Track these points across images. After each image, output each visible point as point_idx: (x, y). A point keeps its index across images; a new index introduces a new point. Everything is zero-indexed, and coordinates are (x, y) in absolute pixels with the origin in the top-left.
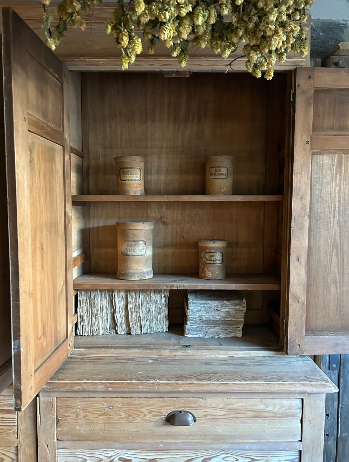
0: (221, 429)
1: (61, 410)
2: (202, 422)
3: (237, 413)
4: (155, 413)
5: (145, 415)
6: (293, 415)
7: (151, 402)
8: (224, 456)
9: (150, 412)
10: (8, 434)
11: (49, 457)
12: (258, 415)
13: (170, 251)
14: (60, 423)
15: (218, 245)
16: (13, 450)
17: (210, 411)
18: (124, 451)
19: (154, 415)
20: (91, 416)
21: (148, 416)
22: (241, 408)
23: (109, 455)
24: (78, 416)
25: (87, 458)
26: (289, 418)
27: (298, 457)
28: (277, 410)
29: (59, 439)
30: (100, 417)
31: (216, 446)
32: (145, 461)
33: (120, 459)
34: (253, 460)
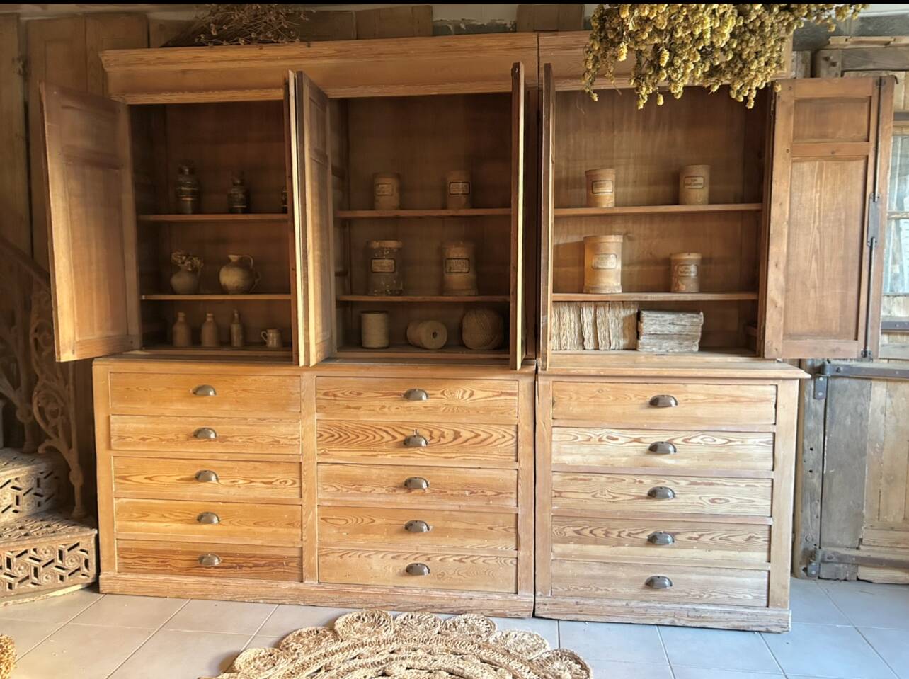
0: (700, 412)
1: (557, 393)
2: (683, 405)
3: (716, 398)
4: (640, 397)
5: (631, 399)
6: (768, 401)
7: (636, 387)
8: (702, 437)
9: (635, 396)
10: (509, 414)
11: (546, 434)
12: (735, 400)
13: (637, 268)
14: (555, 404)
15: (694, 257)
16: (514, 428)
17: (690, 396)
18: (612, 430)
19: (639, 399)
20: (582, 399)
21: (634, 399)
22: (719, 394)
23: (598, 434)
24: (571, 398)
25: (578, 436)
26: (764, 403)
27: (772, 439)
29: (555, 417)
30: (592, 399)
31: (695, 428)
32: (630, 440)
33: (608, 438)
34: (730, 441)
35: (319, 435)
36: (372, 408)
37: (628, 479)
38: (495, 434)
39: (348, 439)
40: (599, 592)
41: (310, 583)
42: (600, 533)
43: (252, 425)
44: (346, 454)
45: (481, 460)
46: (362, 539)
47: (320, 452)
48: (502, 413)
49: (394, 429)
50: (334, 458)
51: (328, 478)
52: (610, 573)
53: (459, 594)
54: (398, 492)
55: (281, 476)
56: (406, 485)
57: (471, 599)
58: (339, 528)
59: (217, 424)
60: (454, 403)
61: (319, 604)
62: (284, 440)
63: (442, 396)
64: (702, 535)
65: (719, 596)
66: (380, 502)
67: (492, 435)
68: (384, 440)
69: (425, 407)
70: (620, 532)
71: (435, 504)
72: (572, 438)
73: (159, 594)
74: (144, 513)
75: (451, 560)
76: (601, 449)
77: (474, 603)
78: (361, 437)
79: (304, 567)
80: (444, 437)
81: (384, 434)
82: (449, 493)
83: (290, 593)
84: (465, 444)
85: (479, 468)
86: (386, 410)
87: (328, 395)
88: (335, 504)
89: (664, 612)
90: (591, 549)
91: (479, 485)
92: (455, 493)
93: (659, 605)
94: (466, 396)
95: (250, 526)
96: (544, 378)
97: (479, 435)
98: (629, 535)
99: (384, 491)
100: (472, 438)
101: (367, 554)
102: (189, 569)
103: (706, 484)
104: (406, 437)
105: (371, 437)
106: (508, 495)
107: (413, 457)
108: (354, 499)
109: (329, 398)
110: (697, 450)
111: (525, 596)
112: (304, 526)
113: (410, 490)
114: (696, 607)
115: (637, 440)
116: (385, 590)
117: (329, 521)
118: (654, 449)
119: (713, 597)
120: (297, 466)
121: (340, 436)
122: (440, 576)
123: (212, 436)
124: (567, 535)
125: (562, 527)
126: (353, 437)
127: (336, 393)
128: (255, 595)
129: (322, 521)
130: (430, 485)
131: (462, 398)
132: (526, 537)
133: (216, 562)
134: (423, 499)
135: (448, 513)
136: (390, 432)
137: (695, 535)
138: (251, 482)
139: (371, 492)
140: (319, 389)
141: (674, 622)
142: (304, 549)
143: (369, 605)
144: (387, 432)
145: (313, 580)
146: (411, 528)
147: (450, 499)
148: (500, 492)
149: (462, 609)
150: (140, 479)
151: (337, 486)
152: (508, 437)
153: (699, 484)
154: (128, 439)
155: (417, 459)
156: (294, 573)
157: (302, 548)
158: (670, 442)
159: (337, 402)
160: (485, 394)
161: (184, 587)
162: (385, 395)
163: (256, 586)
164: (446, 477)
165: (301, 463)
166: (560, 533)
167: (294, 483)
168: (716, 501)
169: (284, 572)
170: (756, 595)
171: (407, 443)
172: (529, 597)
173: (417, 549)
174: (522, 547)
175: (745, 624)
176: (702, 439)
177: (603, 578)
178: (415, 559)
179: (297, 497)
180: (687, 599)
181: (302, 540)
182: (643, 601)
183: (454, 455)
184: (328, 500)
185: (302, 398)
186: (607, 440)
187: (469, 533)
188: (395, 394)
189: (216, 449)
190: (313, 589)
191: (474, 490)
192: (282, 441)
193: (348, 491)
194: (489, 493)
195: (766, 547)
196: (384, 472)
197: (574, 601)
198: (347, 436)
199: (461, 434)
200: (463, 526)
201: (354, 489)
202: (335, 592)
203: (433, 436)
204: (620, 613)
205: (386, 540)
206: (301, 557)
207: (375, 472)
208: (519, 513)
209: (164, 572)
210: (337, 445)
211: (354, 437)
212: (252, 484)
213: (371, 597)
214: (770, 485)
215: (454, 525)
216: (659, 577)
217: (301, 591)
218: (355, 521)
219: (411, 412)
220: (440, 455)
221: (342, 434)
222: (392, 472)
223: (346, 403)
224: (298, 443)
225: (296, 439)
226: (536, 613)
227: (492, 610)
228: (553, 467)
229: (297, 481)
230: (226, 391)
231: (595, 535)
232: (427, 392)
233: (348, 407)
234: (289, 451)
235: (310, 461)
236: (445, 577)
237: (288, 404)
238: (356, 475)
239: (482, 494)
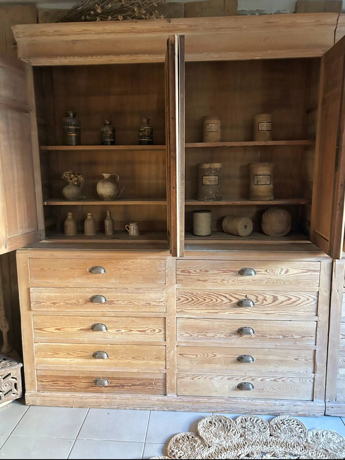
10: (313, 284)
16: (316, 294)
35: (177, 299)
36: (215, 281)
38: (302, 298)
39: (198, 302)
41: (171, 396)
43: (132, 293)
44: (197, 312)
45: (291, 315)
46: (207, 367)
47: (178, 311)
48: (308, 284)
49: (230, 295)
50: (188, 314)
51: (184, 328)
53: (274, 402)
54: (232, 337)
55: (151, 326)
56: (238, 332)
57: (283, 405)
58: (191, 360)
59: (106, 292)
60: (273, 277)
61: (178, 410)
62: (154, 303)
63: (266, 273)
66: (220, 343)
67: (300, 299)
68: (224, 302)
69: (253, 280)
71: (259, 344)
73: (67, 405)
74: (55, 352)
75: (269, 380)
77: (284, 408)
78: (207, 300)
79: (167, 385)
80: (266, 300)
81: (224, 299)
82: (269, 337)
83: (158, 403)
84: (280, 305)
85: (291, 320)
86: (225, 282)
87: (184, 272)
88: (189, 345)
91: (290, 331)
92: (272, 337)
94: (283, 272)
95: (130, 360)
96: (339, 260)
97: (292, 299)
99: (223, 336)
100: (286, 300)
101: (210, 377)
102: (87, 388)
104: (240, 300)
105: (214, 300)
106: (310, 338)
107: (244, 314)
108: (201, 341)
109: (185, 274)
111: (319, 403)
112: (167, 359)
113: (241, 335)
116: (223, 400)
117: (184, 356)
120: (162, 320)
121: (193, 300)
122: (260, 390)
123: (103, 301)
126: (201, 300)
127: (190, 270)
128: (134, 405)
129: (180, 356)
130: (255, 332)
131: (280, 274)
132: (320, 364)
133: (106, 383)
134: (250, 341)
135: (267, 349)
136: (228, 297)
138: (131, 331)
139: (214, 336)
140: (177, 268)
142: (167, 375)
143: (213, 410)
144: (226, 297)
145: (173, 394)
146: (241, 359)
147: (269, 341)
148: (304, 336)
149: (276, 412)
150: (52, 330)
151: (189, 333)
152: (311, 300)
154: (43, 304)
155: (247, 315)
156: (159, 390)
157: (166, 374)
159: (191, 277)
160: (295, 271)
161: (85, 400)
162: (225, 272)
163: (134, 398)
164: (266, 326)
165: (165, 318)
167: (160, 331)
169: (153, 389)
171: (240, 304)
172: (321, 403)
173: (245, 373)
174: (318, 372)
178: (243, 380)
179: (162, 340)
181: (166, 368)
183: (272, 312)
184: (184, 342)
185: (166, 274)
187: (281, 362)
188: (232, 271)
189: (106, 309)
190: (174, 400)
191: (286, 335)
192: (152, 303)
193: (198, 336)
194: (296, 337)
196: (223, 323)
198: (197, 300)
199: (278, 298)
200: (278, 358)
201: (202, 335)
202: (189, 402)
203: (258, 299)
205: (224, 368)
206: (165, 379)
207: (217, 323)
208: (317, 349)
209: (70, 390)
210: (190, 305)
211: (203, 300)
212: (131, 332)
213: (214, 405)
215: (271, 357)
217: (166, 401)
218: (202, 356)
219: (243, 284)
220: (263, 312)
221: (194, 298)
222: (229, 324)
223: (197, 278)
224: (164, 305)
225: (161, 302)
226: (326, 413)
227: (297, 412)
228: (342, 320)
229: (163, 330)
230: (113, 270)
232: (256, 270)
233: (199, 280)
234: (157, 310)
235: (172, 317)
236: (264, 390)
237: (157, 278)
238: (203, 326)
239: (291, 337)
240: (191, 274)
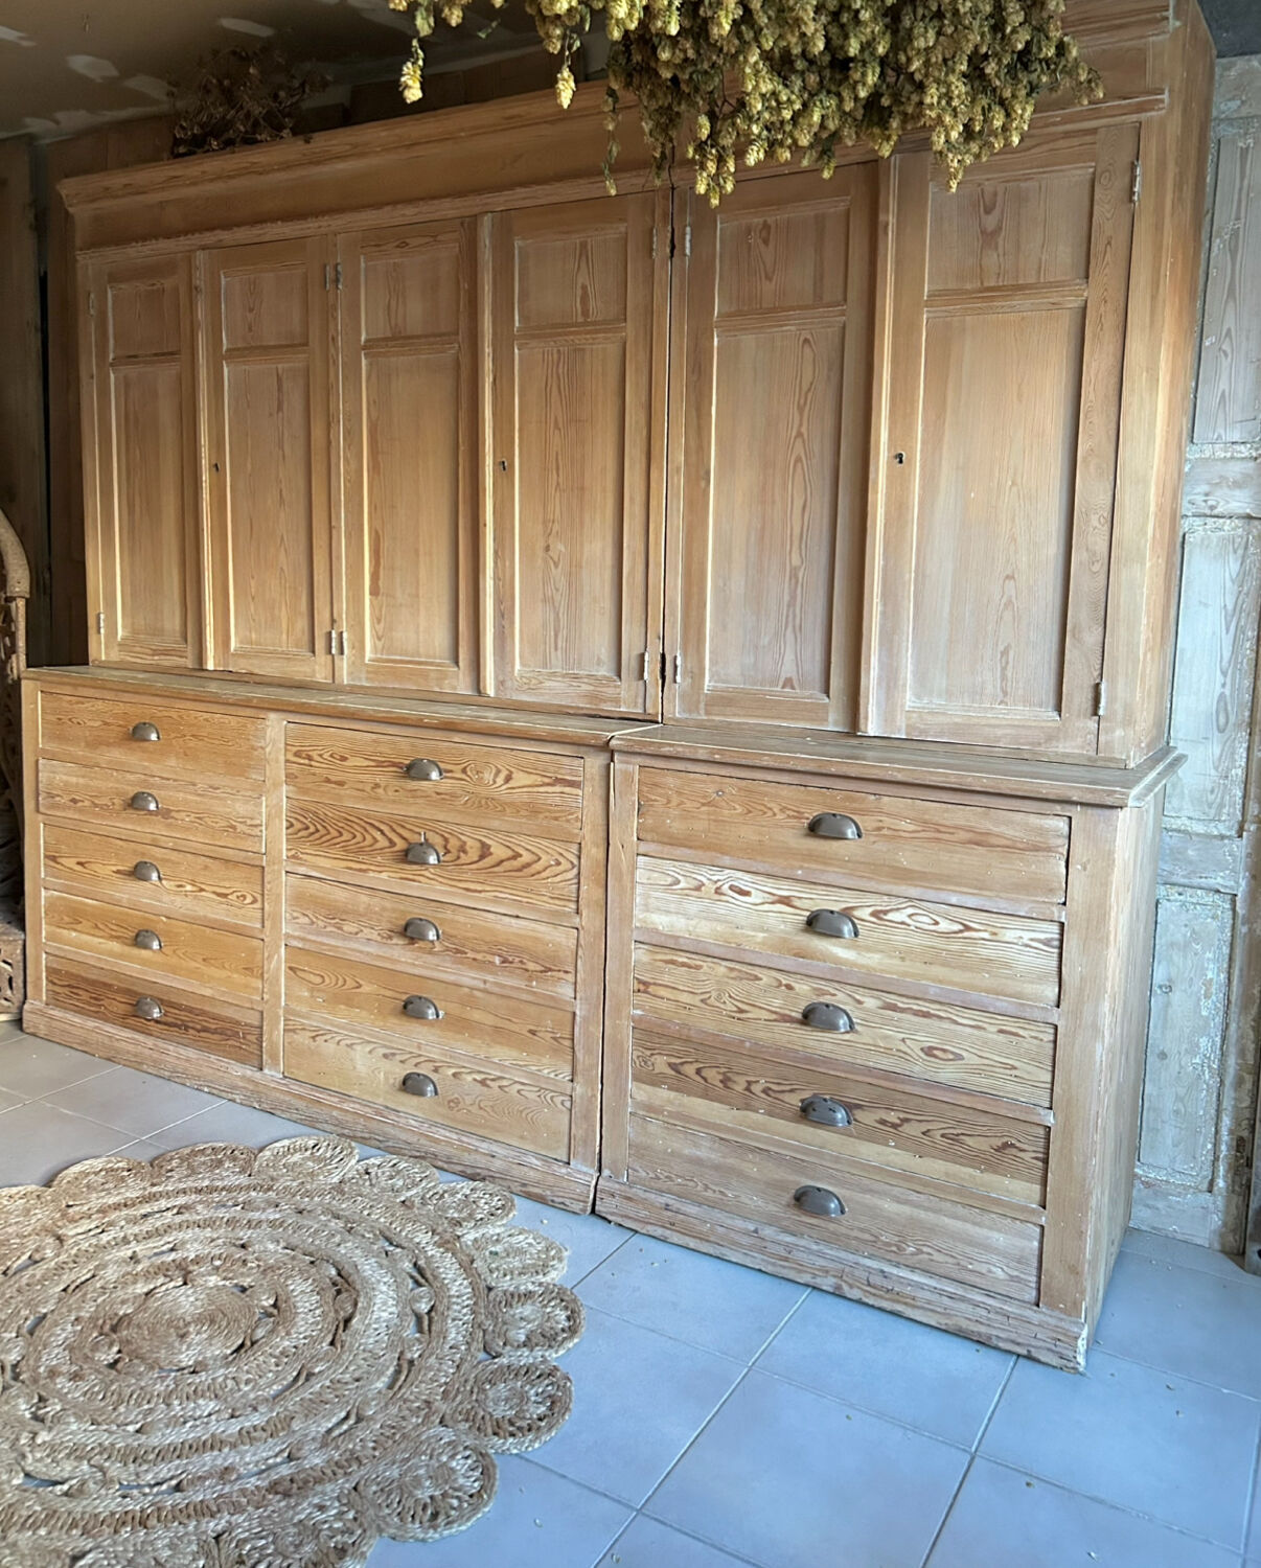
0: (906, 858)
1: (645, 789)
2: (872, 839)
3: (939, 831)
4: (792, 813)
5: (775, 815)
7: (785, 791)
8: (911, 911)
9: (783, 810)
10: (568, 821)
11: (624, 866)
12: (980, 840)
14: (643, 810)
16: (574, 849)
17: (887, 821)
18: (739, 874)
19: (789, 816)
20: (689, 805)
21: (779, 816)
22: (947, 823)
23: (715, 878)
24: (669, 802)
25: (680, 878)
26: (1041, 853)
27: (1057, 936)
28: (1017, 834)
29: (639, 838)
30: (704, 809)
31: (897, 890)
32: (772, 898)
33: (731, 888)
34: (968, 928)
35: (288, 824)
36: (360, 786)
37: (766, 978)
38: (544, 857)
39: (328, 837)
40: (709, 1194)
41: (271, 1074)
42: (713, 1076)
43: (203, 795)
44: (324, 862)
45: (520, 902)
46: (343, 1015)
47: (290, 853)
48: (556, 819)
49: (391, 828)
50: (307, 866)
51: (299, 900)
52: (730, 1161)
53: (477, 1144)
54: (395, 941)
55: (238, 886)
56: (405, 930)
57: (494, 1156)
58: (313, 988)
59: (160, 787)
60: (481, 790)
61: (278, 1113)
62: (242, 827)
63: (464, 776)
64: (907, 1120)
65: (937, 1256)
66: (368, 954)
67: (540, 859)
68: (378, 846)
69: (438, 794)
70: (749, 1083)
71: (449, 971)
72: (670, 880)
73: (85, 1048)
74: (75, 918)
75: (469, 1078)
76: (721, 909)
77: (497, 1164)
78: (345, 836)
79: (264, 1044)
80: (465, 852)
81: (378, 835)
82: (470, 954)
83: (243, 1084)
84: (496, 869)
85: (517, 917)
86: (380, 791)
87: (300, 757)
88: (307, 947)
89: (821, 1262)
90: (699, 1106)
91: (518, 950)
92: (479, 956)
93: (815, 1247)
94: (500, 780)
95: (199, 963)
96: (624, 758)
97: (521, 856)
98: (766, 1091)
99: (375, 936)
100: (508, 859)
101: (349, 1042)
102: (125, 1016)
103: (917, 1013)
104: (410, 843)
105: (359, 838)
106: (561, 975)
107: (419, 882)
108: (333, 942)
109: (302, 761)
110: (899, 938)
111: (582, 1172)
112: (266, 976)
113: (412, 940)
114: (887, 1268)
115: (786, 901)
116: (369, 1110)
117: (299, 973)
118: (815, 923)
119: (926, 1256)
120: (258, 873)
121: (317, 831)
122: (452, 1104)
123: (152, 807)
124: (656, 1071)
125: (649, 1053)
126: (334, 833)
127: (313, 753)
128: (199, 1078)
129: (290, 972)
130: (440, 936)
131: (495, 782)
132: (587, 1059)
133: (156, 1014)
134: (429, 958)
135: (466, 990)
136: (387, 833)
137: (893, 1117)
138: (201, 890)
139: (356, 933)
140: (289, 745)
141: (839, 1287)
142: (264, 1015)
143: (346, 1131)
144: (382, 832)
145: (276, 1071)
146: (411, 1009)
147: (471, 967)
148: (549, 968)
149: (478, 1171)
150: (71, 863)
151: (311, 916)
152: (565, 865)
153: (903, 1010)
154: (58, 799)
155: (428, 886)
156: (250, 1052)
157: (262, 1013)
158: (846, 913)
159: (313, 770)
160: (529, 779)
161: (116, 1044)
163: (201, 1062)
164: (464, 925)
165: (263, 868)
166: (646, 1063)
167: (255, 901)
168: (935, 1052)
169: (239, 1047)
170: (1016, 1273)
171: (410, 855)
172: (587, 1174)
173: (419, 1048)
174: (579, 1078)
175: (983, 1329)
176: (910, 916)
177: (717, 1168)
178: (416, 1065)
179: (258, 925)
180: (875, 1247)
181: (262, 999)
182: (786, 1231)
183: (479, 887)
184: (299, 938)
185: (267, 756)
186: (731, 893)
187: (499, 1034)
188: (393, 765)
189: (157, 828)
190: (272, 1085)
191: (511, 956)
192: (240, 827)
193: (325, 927)
194: (531, 966)
195: (1039, 1174)
197: (663, 1200)
198: (325, 832)
199: (492, 850)
200: (490, 1020)
201: (334, 925)
202: (301, 1097)
203: (449, 847)
204: (741, 1245)
205: (377, 1023)
206: (261, 1027)
207: (363, 899)
208: (578, 1012)
209: (97, 1015)
210: (312, 844)
211: (336, 834)
212: (203, 893)
213: (349, 1118)
214: (1051, 1038)
216: (819, 1189)
217: (258, 1084)
218: (334, 981)
219: (416, 800)
220: (459, 884)
221: (319, 827)
222: (388, 905)
223: (324, 773)
224: (260, 834)
225: (256, 826)
226: (596, 1208)
227: (524, 1185)
228: (635, 933)
229: (259, 897)
230: (173, 735)
231: (705, 1079)
232: (442, 766)
233: (328, 781)
234: (248, 844)
235: (276, 867)
236: (460, 1106)
237: (249, 766)
238: (336, 901)
239: (520, 965)
240: (313, 763)
